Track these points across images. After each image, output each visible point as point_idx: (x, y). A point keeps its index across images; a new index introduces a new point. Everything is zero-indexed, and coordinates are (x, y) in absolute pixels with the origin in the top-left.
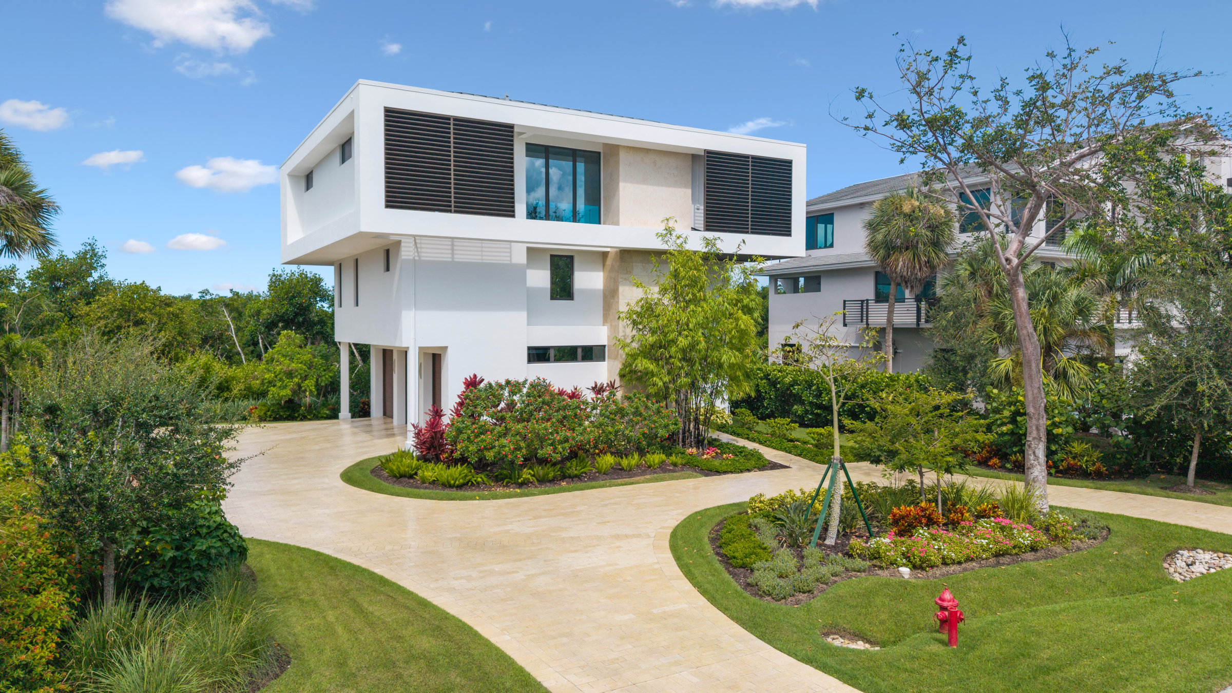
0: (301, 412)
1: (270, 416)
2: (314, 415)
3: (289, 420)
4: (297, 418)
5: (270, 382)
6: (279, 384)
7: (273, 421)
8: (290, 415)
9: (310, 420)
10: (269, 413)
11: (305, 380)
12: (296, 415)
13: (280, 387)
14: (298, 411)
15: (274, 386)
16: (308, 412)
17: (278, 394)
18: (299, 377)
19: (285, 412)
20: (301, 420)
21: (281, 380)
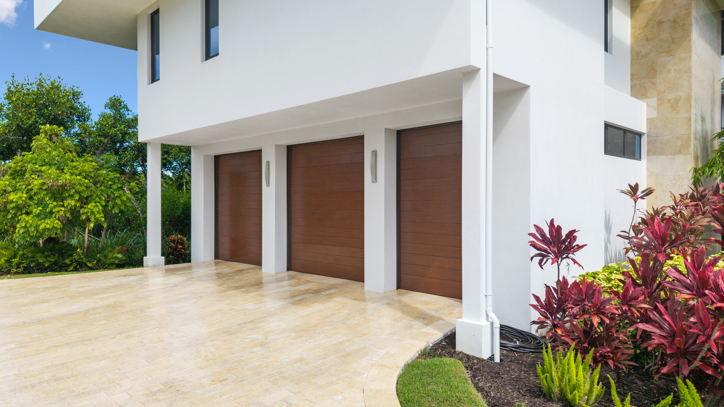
0: (76, 257)
1: (18, 265)
2: (99, 260)
3: (54, 271)
4: (68, 266)
5: (19, 208)
6: (37, 210)
7: (23, 273)
8: (55, 263)
9: (92, 269)
10: (16, 261)
11: (87, 204)
12: (67, 261)
13: (38, 216)
14: (71, 255)
15: (27, 214)
16: (87, 256)
17: (37, 228)
18: (77, 197)
19: (46, 257)
20: (76, 270)
21: (40, 203)
